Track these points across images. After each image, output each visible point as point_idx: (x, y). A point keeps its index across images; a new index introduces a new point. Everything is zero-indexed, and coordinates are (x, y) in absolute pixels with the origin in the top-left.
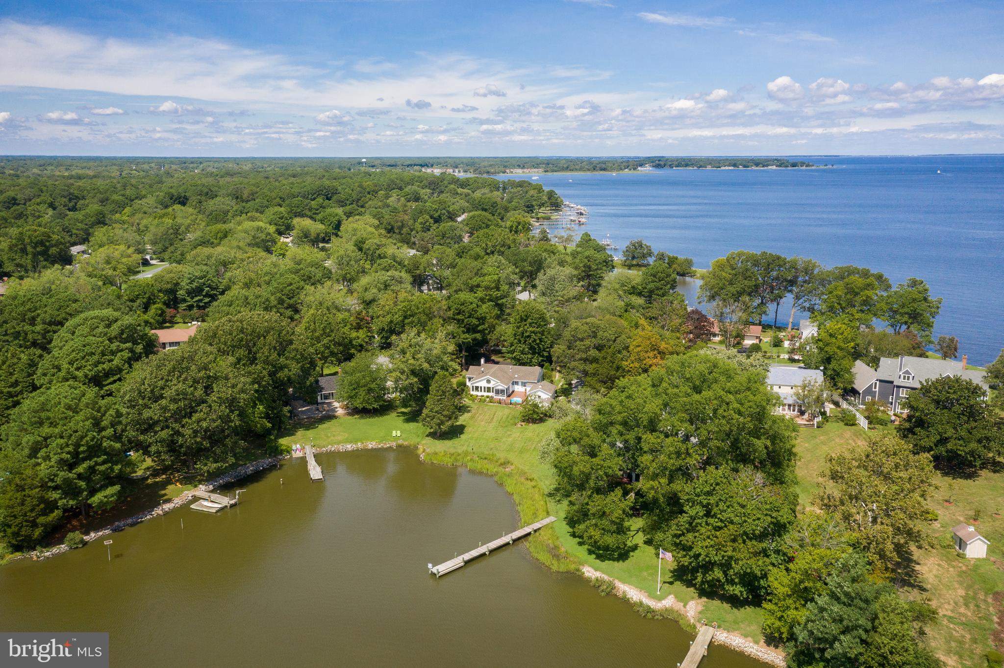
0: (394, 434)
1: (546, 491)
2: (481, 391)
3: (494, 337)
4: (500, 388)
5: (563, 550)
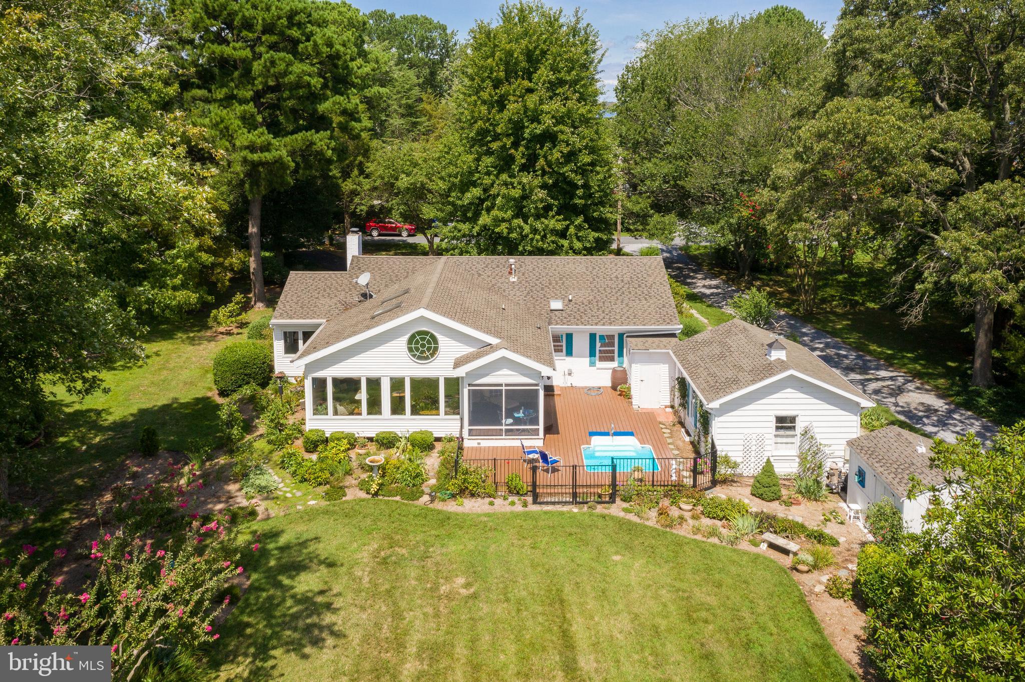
2: (374, 406)
4: (505, 378)
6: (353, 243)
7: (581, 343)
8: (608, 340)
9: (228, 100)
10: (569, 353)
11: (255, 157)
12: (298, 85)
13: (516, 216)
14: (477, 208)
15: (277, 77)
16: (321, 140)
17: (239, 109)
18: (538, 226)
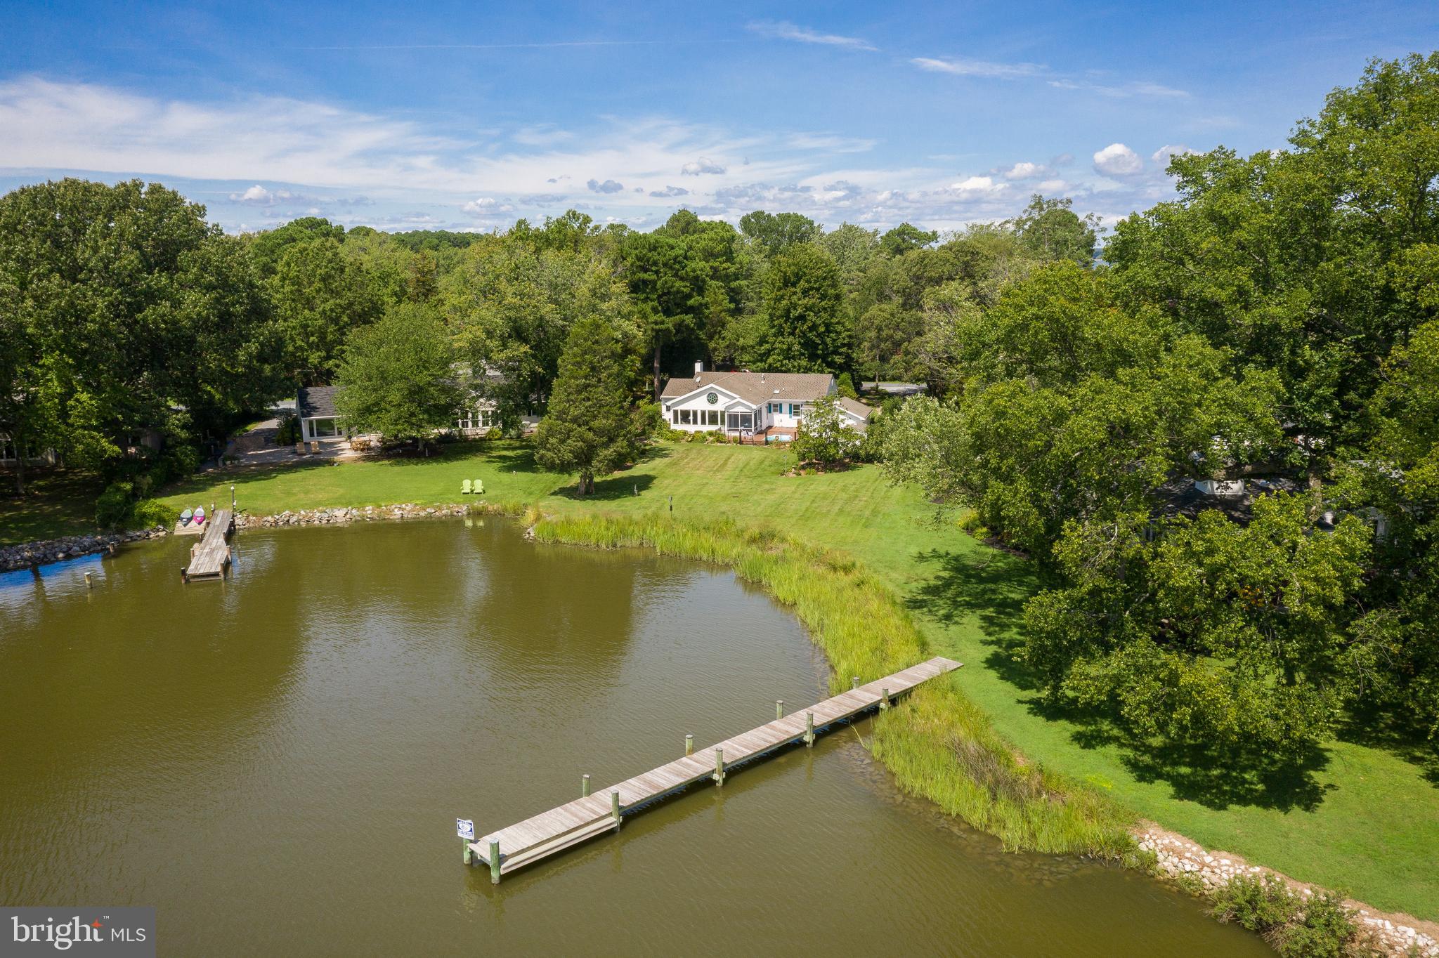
0: (466, 486)
1: (901, 595)
2: (695, 422)
3: (723, 344)
4: (739, 410)
5: (1021, 764)
6: (698, 367)
7: (786, 408)
8: (797, 407)
9: (646, 300)
10: (781, 412)
11: (657, 327)
12: (678, 292)
13: (785, 359)
14: (768, 353)
15: (668, 288)
16: (689, 319)
17: (651, 304)
18: (796, 364)
